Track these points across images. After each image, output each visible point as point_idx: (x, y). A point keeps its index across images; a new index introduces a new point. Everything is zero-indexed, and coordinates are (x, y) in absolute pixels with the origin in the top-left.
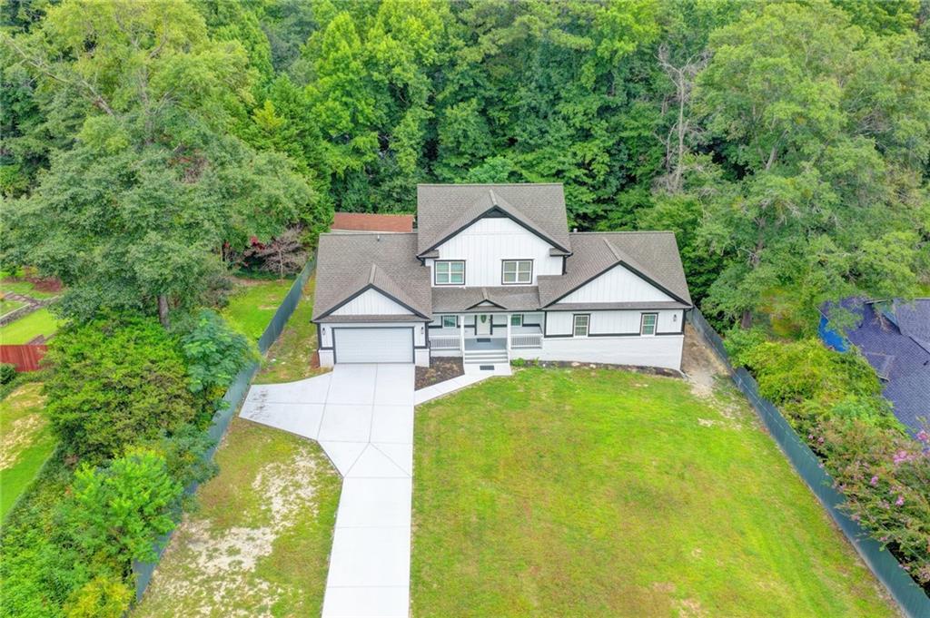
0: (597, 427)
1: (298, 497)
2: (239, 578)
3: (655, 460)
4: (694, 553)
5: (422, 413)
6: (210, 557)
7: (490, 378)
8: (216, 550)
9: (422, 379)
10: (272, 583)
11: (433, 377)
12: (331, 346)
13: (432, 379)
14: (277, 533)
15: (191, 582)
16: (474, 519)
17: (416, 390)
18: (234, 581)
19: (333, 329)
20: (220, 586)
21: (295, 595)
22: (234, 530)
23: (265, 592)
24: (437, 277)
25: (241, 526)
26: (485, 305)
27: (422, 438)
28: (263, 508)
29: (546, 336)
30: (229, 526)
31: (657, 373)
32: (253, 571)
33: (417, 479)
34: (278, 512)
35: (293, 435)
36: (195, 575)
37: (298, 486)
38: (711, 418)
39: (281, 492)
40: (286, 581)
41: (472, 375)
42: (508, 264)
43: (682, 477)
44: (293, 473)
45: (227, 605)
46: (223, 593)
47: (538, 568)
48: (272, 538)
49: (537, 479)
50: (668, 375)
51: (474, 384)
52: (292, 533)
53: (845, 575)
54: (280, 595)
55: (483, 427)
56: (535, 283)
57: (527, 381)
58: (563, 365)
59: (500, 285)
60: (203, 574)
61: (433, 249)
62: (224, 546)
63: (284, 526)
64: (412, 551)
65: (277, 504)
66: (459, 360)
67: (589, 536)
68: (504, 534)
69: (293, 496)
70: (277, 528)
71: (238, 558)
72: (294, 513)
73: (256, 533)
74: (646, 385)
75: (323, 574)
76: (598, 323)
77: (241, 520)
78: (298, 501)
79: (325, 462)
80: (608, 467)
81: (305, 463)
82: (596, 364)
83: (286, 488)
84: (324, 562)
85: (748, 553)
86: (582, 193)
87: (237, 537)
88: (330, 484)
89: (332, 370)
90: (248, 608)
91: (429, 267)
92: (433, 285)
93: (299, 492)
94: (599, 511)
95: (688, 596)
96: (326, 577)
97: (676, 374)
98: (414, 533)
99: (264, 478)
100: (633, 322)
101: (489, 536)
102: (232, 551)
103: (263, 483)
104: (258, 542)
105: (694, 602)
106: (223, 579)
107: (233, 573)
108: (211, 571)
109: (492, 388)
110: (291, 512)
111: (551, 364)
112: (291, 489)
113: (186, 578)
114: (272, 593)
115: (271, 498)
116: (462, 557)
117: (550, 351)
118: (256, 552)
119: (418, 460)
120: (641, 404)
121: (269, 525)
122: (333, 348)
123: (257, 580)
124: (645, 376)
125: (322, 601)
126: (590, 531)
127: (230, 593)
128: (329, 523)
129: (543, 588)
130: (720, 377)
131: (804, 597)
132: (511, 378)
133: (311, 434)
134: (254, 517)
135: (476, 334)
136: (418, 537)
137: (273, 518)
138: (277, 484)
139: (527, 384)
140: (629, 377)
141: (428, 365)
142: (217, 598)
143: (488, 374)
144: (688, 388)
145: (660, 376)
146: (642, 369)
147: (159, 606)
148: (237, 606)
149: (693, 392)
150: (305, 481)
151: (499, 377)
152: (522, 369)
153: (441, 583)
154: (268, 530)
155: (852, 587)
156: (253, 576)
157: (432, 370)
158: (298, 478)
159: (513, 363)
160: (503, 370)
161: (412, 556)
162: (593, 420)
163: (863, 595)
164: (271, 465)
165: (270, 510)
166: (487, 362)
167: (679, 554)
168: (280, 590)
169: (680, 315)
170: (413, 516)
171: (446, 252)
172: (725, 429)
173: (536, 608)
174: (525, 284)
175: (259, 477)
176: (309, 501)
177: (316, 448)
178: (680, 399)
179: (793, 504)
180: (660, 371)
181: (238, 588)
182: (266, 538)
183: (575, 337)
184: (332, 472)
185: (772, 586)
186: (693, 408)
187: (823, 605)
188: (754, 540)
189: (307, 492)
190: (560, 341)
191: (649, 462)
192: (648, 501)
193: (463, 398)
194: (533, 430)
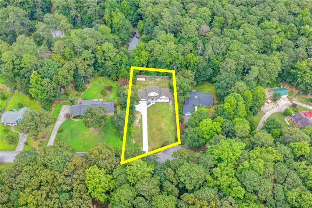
0: (161, 110)
4: (165, 121)
5: (147, 108)
9: (147, 105)
19: (140, 101)
26: (152, 98)
27: (148, 111)
33: (147, 115)
40: (140, 123)
41: (151, 104)
42: (154, 95)
43: (166, 114)
47: (155, 122)
49: (155, 115)
52: (140, 120)
55: (152, 110)
56: (157, 96)
57: (156, 104)
58: (159, 102)
66: (150, 102)
67: (158, 120)
74: (166, 104)
76: (162, 99)
79: (141, 114)
80: (161, 114)
81: (140, 114)
87: (137, 120)
88: (142, 116)
89: (140, 104)
94: (159, 118)
96: (142, 123)
97: (169, 103)
98: (147, 120)
100: (165, 99)
101: (152, 120)
105: (164, 124)
108: (136, 123)
109: (153, 105)
111: (158, 102)
116: (150, 121)
117: (158, 101)
119: (147, 113)
120: (165, 107)
123: (138, 123)
128: (142, 119)
133: (139, 111)
138: (138, 116)
143: (153, 104)
146: (166, 102)
147: (134, 125)
148: (138, 125)
149: (170, 105)
153: (149, 123)
157: (148, 103)
159: (155, 102)
160: (154, 103)
164: (137, 114)
165: (138, 118)
169: (169, 99)
170: (147, 118)
171: (149, 94)
173: (154, 125)
177: (140, 113)
178: (168, 106)
180: (167, 102)
182: (138, 120)
185: (169, 123)
186: (169, 107)
187: (171, 124)
188: (169, 120)
189: (140, 117)
190: (159, 100)
191: (164, 113)
192: (163, 117)
193: (151, 107)
194: (156, 110)
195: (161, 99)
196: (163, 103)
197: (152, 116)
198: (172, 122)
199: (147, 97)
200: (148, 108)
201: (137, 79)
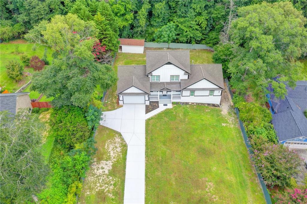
0: (194, 127)
1: (117, 151)
2: (105, 176)
3: (208, 138)
4: (214, 169)
5: (148, 122)
6: (97, 170)
7: (166, 109)
8: (98, 168)
9: (148, 110)
10: (113, 177)
11: (150, 109)
12: (122, 100)
13: (150, 110)
14: (112, 162)
15: (94, 177)
16: (160, 158)
17: (146, 113)
18: (104, 177)
19: (123, 96)
20: (101, 178)
21: (118, 181)
22: (102, 161)
23: (111, 180)
24: (152, 79)
25: (103, 160)
26: (165, 88)
27: (148, 132)
28: (109, 155)
29: (182, 96)
30: (101, 160)
31: (213, 106)
32: (108, 174)
33: (146, 145)
34: (112, 156)
35: (114, 130)
36: (94, 175)
37: (116, 147)
38: (225, 123)
39: (112, 150)
40: (116, 177)
41: (162, 108)
42: (172, 76)
43: (214, 144)
44: (115, 143)
45: (103, 183)
46: (102, 180)
47: (175, 173)
48: (112, 164)
49: (177, 145)
50: (216, 106)
51: (162, 111)
52: (116, 162)
53: (250, 175)
54: (115, 181)
55: (164, 127)
56: (180, 81)
57: (176, 110)
58: (187, 103)
59: (170, 81)
60: (96, 175)
61: (151, 73)
62: (100, 166)
63: (114, 160)
64: (145, 168)
65: (112, 154)
66: (157, 102)
67: (189, 164)
68: (168, 163)
69: (116, 151)
70: (112, 161)
71: (104, 170)
72: (116, 156)
73: (108, 163)
74: (209, 111)
75: (124, 175)
77: (103, 158)
78: (117, 152)
79: (123, 140)
80: (196, 141)
81: (118, 140)
82: (196, 103)
83: (113, 148)
84: (124, 171)
85: (227, 169)
86: (198, 33)
87: (103, 163)
88: (124, 146)
89: (123, 106)
90: (108, 184)
91: (150, 77)
92: (150, 81)
93: (117, 149)
94: (192, 155)
95: (211, 181)
96: (125, 176)
97: (218, 106)
98: (146, 163)
99: (108, 145)
100: (207, 93)
101: (164, 164)
102: (103, 168)
103: (108, 146)
104: (108, 165)
105: (212, 183)
106: (101, 176)
107: (103, 175)
108: (98, 174)
109: (166, 113)
110: (115, 156)
111: (183, 103)
112: (115, 148)
113: (92, 176)
114: (113, 180)
115: (110, 151)
116: (157, 170)
117: (183, 100)
118: (108, 168)
119: (146, 139)
120: (207, 118)
121: (110, 160)
122: (123, 100)
123: (109, 177)
124: (210, 107)
125: (125, 183)
126: (189, 162)
127: (103, 180)
128: (125, 159)
129: (176, 179)
130: (231, 106)
131: (238, 181)
132: (172, 109)
133: (119, 130)
134: (106, 157)
135: (162, 93)
136: (147, 164)
137: (111, 158)
138: (111, 147)
139: (176, 111)
140: (205, 107)
141: (149, 105)
142: (100, 182)
143: (165, 107)
144: (221, 111)
145: (213, 107)
146: (209, 104)
147: (87, 184)
148: (105, 184)
149: (222, 113)
150: (118, 146)
151: (168, 109)
152: (175, 105)
153: (152, 178)
154: (110, 162)
155: (251, 179)
156: (108, 175)
157: (150, 106)
158: (116, 145)
159: (173, 103)
160: (170, 106)
161: (145, 170)
162: (194, 124)
163: (252, 181)
164: (109, 140)
165: (110, 155)
166: (165, 103)
167: (210, 169)
168: (115, 179)
169: (221, 91)
170: (145, 158)
171: (154, 73)
172: (228, 127)
173: (174, 185)
174: (177, 81)
175: (106, 145)
176: (120, 152)
177: (120, 135)
178: (218, 116)
179: (241, 153)
180: (214, 105)
181: (105, 179)
182: (110, 163)
183: (190, 96)
184: (125, 143)
185: (231, 178)
186: (221, 119)
187: (242, 184)
188: (229, 165)
189: (119, 150)
190: (186, 98)
191: (206, 139)
192: (205, 153)
193: (159, 117)
194: (177, 128)
195: (193, 91)
196: (200, 106)
197: (164, 148)
198: (245, 173)
199: (149, 85)
200: (149, 119)
201: (123, 47)
